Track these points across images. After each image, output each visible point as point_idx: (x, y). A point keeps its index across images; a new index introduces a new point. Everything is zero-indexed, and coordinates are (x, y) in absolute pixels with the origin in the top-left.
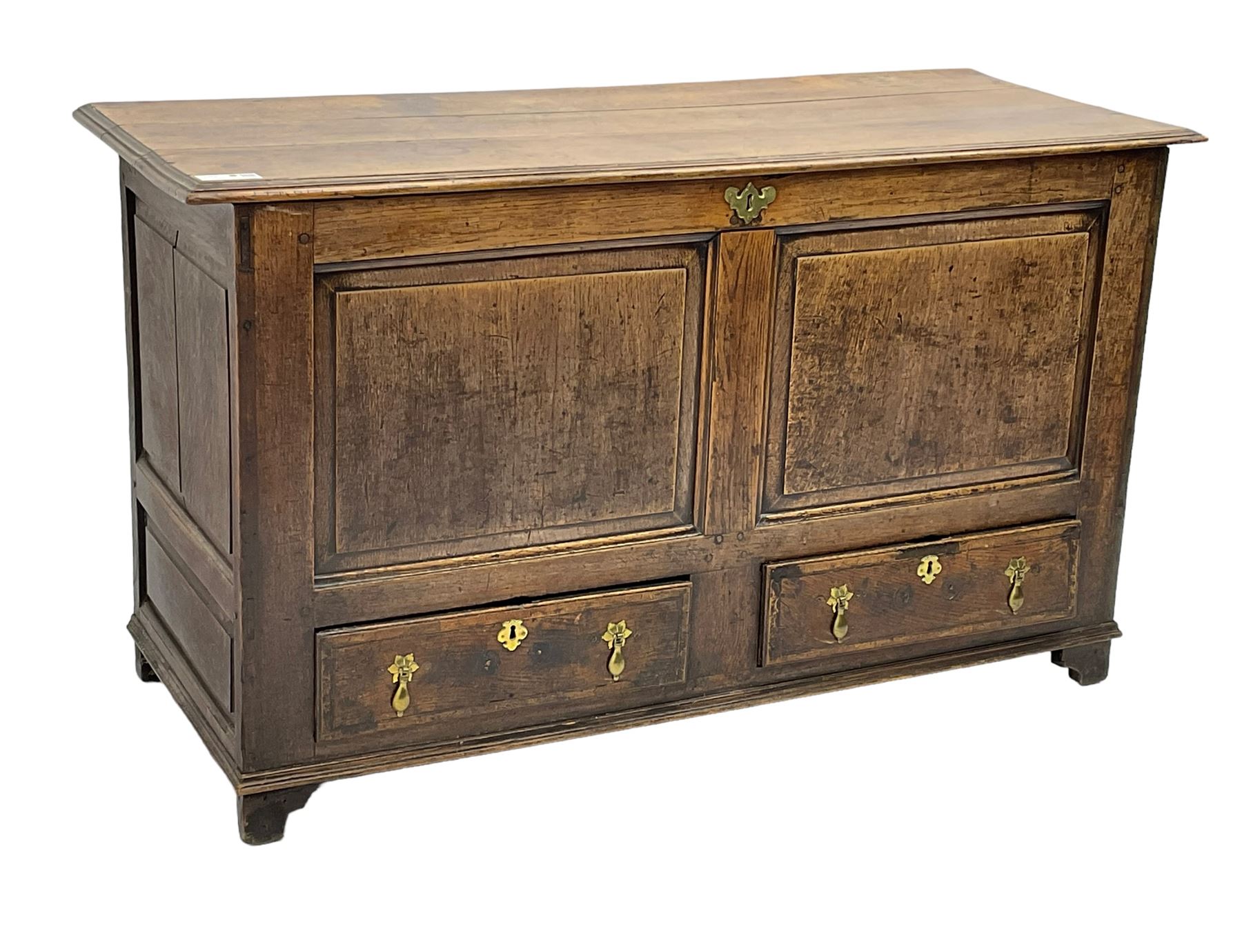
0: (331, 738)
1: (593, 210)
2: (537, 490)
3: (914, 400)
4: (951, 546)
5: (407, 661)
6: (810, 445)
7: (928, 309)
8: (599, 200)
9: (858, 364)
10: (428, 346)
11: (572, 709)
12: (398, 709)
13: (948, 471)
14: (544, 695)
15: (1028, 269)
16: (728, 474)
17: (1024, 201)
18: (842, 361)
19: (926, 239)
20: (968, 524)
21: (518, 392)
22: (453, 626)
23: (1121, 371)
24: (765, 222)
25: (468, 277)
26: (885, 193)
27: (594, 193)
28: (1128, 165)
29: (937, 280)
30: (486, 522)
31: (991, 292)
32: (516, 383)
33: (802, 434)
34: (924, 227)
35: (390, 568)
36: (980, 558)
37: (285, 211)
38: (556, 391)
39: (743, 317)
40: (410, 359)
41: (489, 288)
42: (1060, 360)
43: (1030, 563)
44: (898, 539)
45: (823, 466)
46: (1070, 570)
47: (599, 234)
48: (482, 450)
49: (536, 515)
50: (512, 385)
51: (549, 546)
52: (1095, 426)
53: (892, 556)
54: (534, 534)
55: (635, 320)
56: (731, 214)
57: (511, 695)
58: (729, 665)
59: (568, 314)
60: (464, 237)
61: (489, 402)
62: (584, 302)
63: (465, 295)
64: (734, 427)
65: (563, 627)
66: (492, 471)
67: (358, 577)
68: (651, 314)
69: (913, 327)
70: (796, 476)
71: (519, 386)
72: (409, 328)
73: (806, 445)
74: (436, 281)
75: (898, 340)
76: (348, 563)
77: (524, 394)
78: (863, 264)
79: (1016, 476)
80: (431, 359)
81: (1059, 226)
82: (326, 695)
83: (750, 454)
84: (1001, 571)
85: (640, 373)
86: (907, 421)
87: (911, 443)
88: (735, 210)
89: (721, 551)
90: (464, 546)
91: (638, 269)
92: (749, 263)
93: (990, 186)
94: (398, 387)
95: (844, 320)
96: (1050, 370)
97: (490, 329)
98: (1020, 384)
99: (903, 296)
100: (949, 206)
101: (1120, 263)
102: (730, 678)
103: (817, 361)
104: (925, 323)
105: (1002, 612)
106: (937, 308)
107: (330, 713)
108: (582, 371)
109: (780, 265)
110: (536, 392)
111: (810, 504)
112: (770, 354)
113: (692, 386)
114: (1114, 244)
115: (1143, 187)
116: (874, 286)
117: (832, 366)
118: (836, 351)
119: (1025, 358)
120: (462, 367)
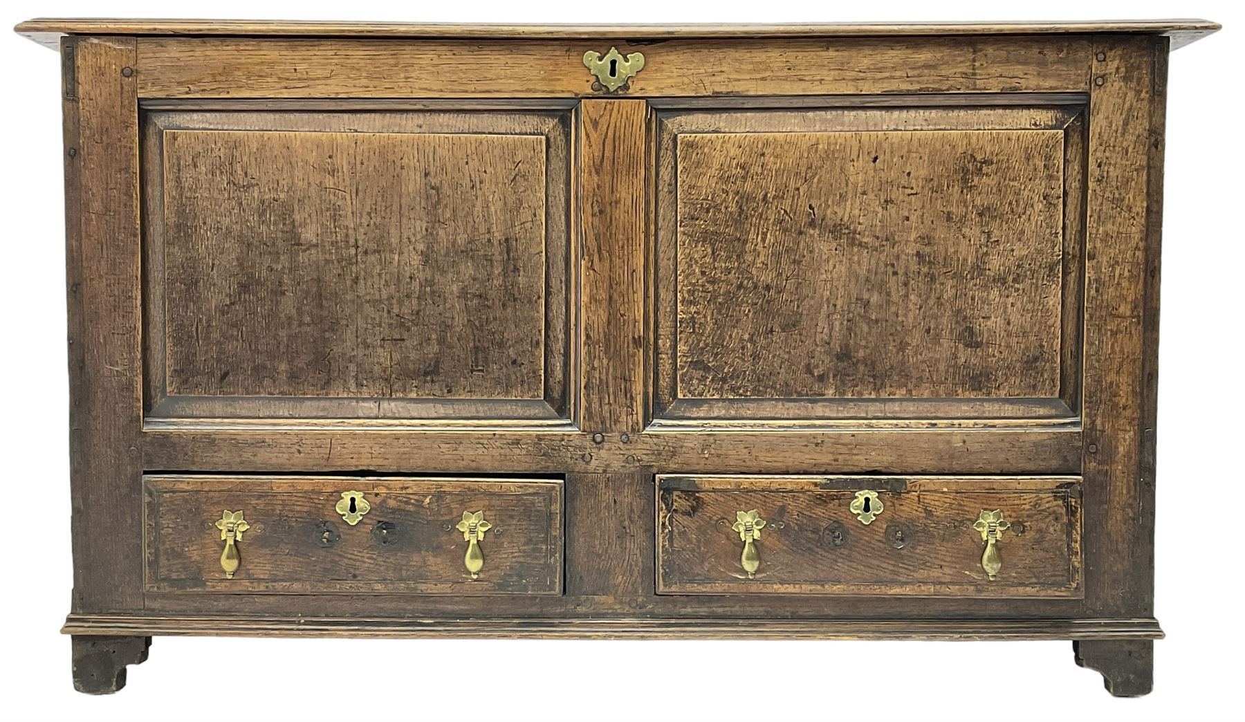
0: (156, 589)
1: (432, 66)
2: (383, 357)
3: (838, 307)
4: (895, 484)
5: (236, 519)
6: (707, 345)
7: (849, 202)
8: (439, 55)
9: (762, 258)
10: (260, 192)
12: (227, 570)
13: (891, 397)
14: (392, 582)
15: (981, 167)
16: (605, 365)
17: (968, 88)
18: (741, 252)
19: (843, 124)
20: (924, 464)
21: (360, 249)
22: (285, 488)
23: (1129, 299)
24: (633, 91)
25: (303, 127)
26: (782, 69)
27: (433, 48)
28: (1111, 54)
29: (858, 171)
30: (328, 383)
31: (932, 189)
32: (356, 240)
33: (697, 330)
34: (840, 112)
36: (936, 503)
37: (108, 44)
38: (401, 253)
39: (613, 192)
40: (241, 203)
41: (324, 138)
42: (1037, 279)
43: (1012, 520)
44: (828, 467)
45: (725, 371)
46: (1069, 535)
47: (442, 91)
48: (321, 306)
49: (384, 383)
50: (352, 241)
51: (402, 420)
52: (1097, 365)
53: (816, 484)
54: (385, 405)
55: (488, 185)
56: (593, 79)
57: (355, 576)
58: (619, 586)
59: (412, 173)
60: (292, 84)
61: (327, 256)
62: (429, 162)
63: (298, 143)
64: (610, 314)
65: (411, 508)
66: (333, 330)
67: (191, 424)
68: (506, 181)
69: (831, 223)
70: (691, 379)
71: (360, 243)
72: (239, 172)
73: (702, 345)
74: (269, 128)
75: (812, 236)
76: (183, 411)
77: (366, 253)
78: (760, 146)
79: (991, 415)
80: (263, 208)
81: (1023, 121)
82: (150, 542)
83: (631, 345)
84: (969, 523)
85: (496, 243)
86: (831, 330)
87: (840, 357)
88: (597, 77)
89: (603, 453)
90: (306, 407)
91: (490, 133)
92: (617, 135)
93: (919, 68)
94: (229, 231)
95: (740, 207)
96: (1024, 290)
97: (327, 180)
98: (983, 303)
99: (815, 186)
100: (866, 88)
101: (1112, 168)
102: (621, 603)
103: (709, 250)
104: (846, 219)
105: (974, 575)
106: (861, 203)
107: (154, 563)
108: (430, 234)
109: (660, 143)
110: (379, 252)
111: (715, 415)
112: (652, 238)
113: (562, 264)
114: (1101, 145)
115: (1135, 80)
116: (776, 172)
117: (729, 258)
118: (732, 241)
119: (987, 272)
120: (297, 217)
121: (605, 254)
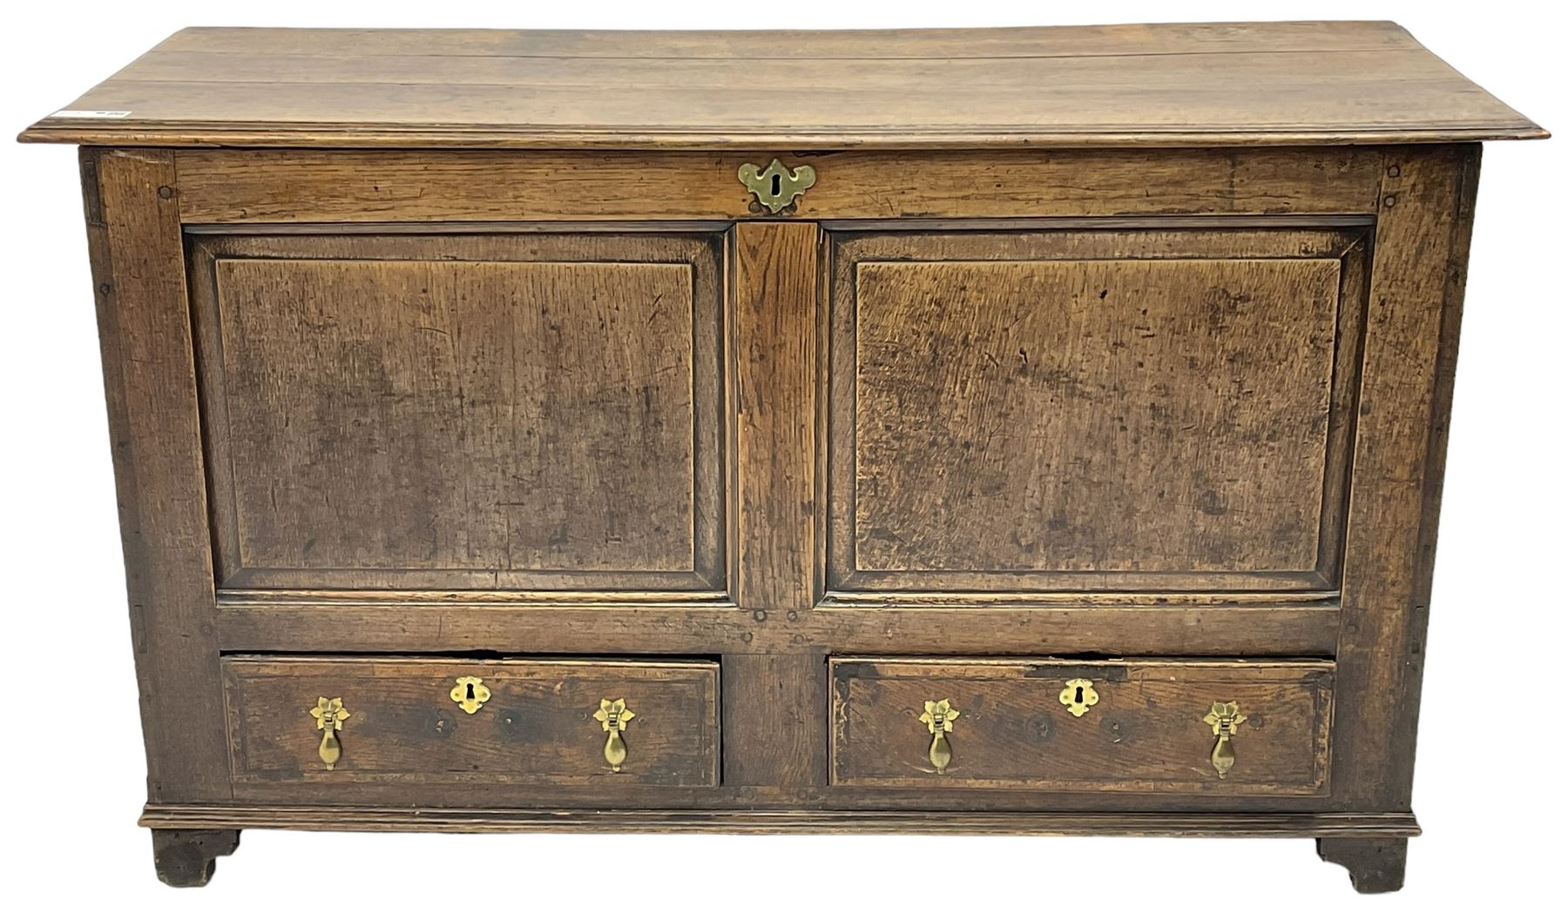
0: (245, 781)
1: (549, 182)
2: (499, 524)
3: (1053, 467)
4: (1114, 671)
5: (334, 706)
6: (891, 511)
7: (1069, 346)
8: (556, 170)
9: (960, 411)
10: (340, 334)
11: (567, 797)
12: (326, 760)
13: (1113, 570)
14: (520, 774)
15: (1235, 304)
16: (768, 534)
17: (1222, 209)
18: (935, 404)
19: (1064, 250)
20: (1151, 644)
21: (465, 400)
22: (391, 673)
23: (1408, 461)
24: (802, 211)
25: (389, 254)
26: (988, 186)
27: (547, 160)
28: (1406, 168)
29: (1082, 309)
30: (434, 553)
31: (1173, 331)
32: (461, 389)
33: (879, 493)
34: (1061, 235)
35: (314, 593)
36: (1160, 693)
37: (138, 158)
38: (516, 404)
39: (776, 334)
40: (317, 347)
41: (416, 270)
42: (1297, 436)
43: (1250, 712)
44: (1037, 650)
45: (914, 539)
46: (1316, 730)
47: (560, 212)
48: (420, 466)
49: (501, 553)
50: (455, 390)
51: (524, 593)
52: (1363, 535)
53: (1019, 672)
54: (502, 576)
55: (621, 324)
56: (750, 198)
57: (476, 767)
58: (786, 776)
59: (526, 310)
60: (373, 205)
61: (426, 409)
62: (547, 297)
63: (384, 275)
64: (773, 475)
65: (539, 695)
66: (437, 493)
67: (273, 598)
68: (644, 319)
69: (1046, 370)
70: (872, 548)
71: (465, 393)
72: (313, 309)
73: (885, 510)
74: (347, 256)
75: (1023, 385)
76: (262, 580)
78: (960, 278)
79: (1233, 588)
80: (344, 351)
81: (1291, 248)
82: (235, 730)
83: (799, 512)
84: (1198, 716)
85: (632, 392)
86: (1043, 493)
87: (1053, 524)
88: (756, 195)
89: (765, 632)
90: (409, 579)
91: (622, 261)
92: (781, 265)
93: (1162, 185)
94: (304, 379)
95: (935, 351)
96: (1280, 449)
97: (421, 319)
98: (1229, 463)
99: (1027, 326)
100: (1095, 209)
101: (1398, 307)
102: (788, 794)
103: (896, 401)
104: (1065, 365)
105: (1202, 772)
106: (1084, 347)
107: (242, 752)
108: (549, 381)
109: (835, 271)
110: (489, 403)
111: (901, 587)
112: (825, 386)
113: (714, 415)
114: (1386, 279)
115: (1435, 200)
116: (980, 308)
117: (919, 410)
118: (924, 390)
119: (1237, 428)
120: (387, 363)
121: (767, 407)
